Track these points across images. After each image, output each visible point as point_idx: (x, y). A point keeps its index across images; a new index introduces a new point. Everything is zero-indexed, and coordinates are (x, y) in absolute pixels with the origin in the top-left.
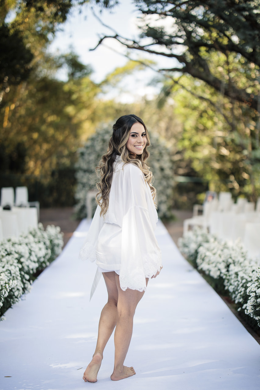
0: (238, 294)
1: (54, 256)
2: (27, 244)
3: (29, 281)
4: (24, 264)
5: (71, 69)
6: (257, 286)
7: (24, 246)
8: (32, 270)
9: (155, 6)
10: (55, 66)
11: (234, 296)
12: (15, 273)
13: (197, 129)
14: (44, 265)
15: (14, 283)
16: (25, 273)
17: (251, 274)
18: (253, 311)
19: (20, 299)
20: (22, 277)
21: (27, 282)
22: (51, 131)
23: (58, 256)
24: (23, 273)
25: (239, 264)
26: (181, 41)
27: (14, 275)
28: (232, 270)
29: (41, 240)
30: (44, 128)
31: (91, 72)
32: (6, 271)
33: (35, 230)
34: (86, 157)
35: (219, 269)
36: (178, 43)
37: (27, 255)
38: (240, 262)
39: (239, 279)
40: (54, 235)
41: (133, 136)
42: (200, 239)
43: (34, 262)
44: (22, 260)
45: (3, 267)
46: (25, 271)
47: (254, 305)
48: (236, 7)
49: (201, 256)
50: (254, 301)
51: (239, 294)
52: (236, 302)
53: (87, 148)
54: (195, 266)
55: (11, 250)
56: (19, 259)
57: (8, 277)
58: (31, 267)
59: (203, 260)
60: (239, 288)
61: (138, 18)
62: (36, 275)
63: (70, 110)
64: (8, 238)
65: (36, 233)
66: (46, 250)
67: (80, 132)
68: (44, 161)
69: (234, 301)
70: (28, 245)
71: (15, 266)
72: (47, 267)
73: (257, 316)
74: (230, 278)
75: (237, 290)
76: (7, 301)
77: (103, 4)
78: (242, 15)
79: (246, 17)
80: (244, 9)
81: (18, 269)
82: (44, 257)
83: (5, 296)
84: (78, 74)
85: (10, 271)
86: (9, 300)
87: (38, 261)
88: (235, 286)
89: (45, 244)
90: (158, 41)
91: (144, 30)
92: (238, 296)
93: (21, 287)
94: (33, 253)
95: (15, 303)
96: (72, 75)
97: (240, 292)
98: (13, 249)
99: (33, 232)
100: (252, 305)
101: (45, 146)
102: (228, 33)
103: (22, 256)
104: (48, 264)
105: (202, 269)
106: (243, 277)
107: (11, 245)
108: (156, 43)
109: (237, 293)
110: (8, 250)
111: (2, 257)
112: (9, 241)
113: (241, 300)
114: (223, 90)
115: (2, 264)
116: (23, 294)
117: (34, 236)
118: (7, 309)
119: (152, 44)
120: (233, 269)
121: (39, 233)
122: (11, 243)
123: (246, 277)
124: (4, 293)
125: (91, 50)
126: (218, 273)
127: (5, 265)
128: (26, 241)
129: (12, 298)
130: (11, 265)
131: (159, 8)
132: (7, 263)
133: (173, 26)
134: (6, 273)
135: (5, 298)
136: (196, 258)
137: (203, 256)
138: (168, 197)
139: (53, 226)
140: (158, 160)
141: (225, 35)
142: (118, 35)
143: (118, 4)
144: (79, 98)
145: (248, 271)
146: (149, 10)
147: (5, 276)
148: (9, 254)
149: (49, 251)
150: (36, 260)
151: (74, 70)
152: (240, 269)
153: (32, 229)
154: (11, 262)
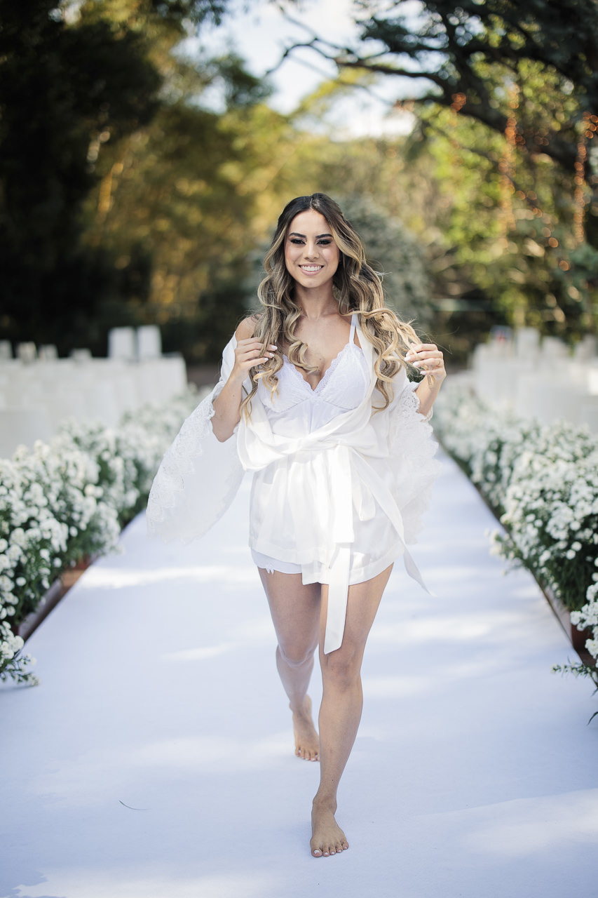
5: (232, 88)
10: (198, 81)
13: (478, 205)
22: (195, 216)
26: (436, 44)
30: (180, 209)
31: (269, 92)
36: (431, 49)
41: (294, 241)
63: (231, 171)
68: (182, 275)
84: (244, 97)
90: (392, 47)
91: (366, 27)
96: (232, 100)
108: (390, 52)
119: (383, 53)
140: (401, 270)
141: (520, 30)
142: (318, 38)
144: (248, 148)
151: (237, 89)
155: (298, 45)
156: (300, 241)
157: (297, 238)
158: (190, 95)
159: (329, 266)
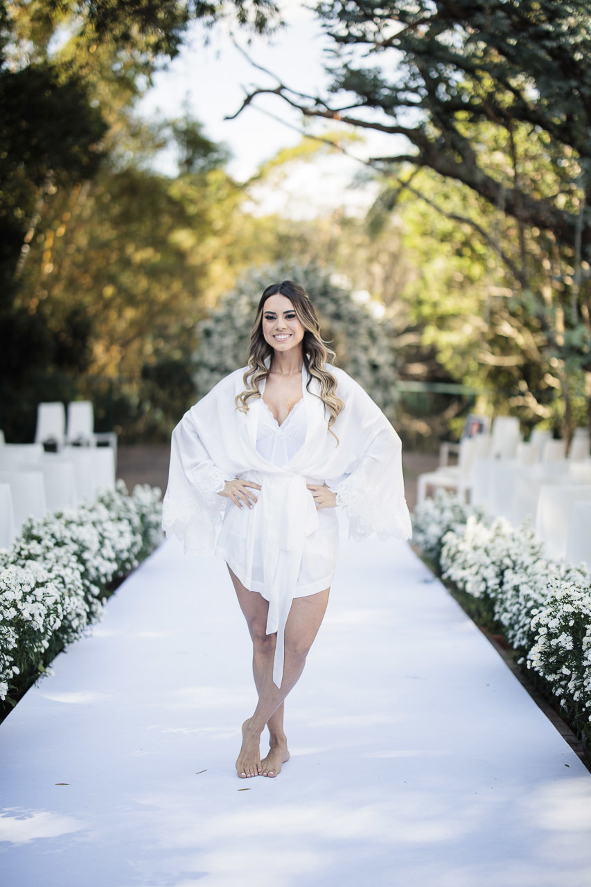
0: (519, 629)
1: (150, 549)
2: (94, 524)
3: (99, 598)
4: (89, 565)
5: (186, 152)
6: (551, 613)
7: (89, 526)
8: (105, 575)
9: (361, 26)
10: (150, 144)
11: (511, 633)
12: (72, 583)
13: (450, 283)
14: (128, 566)
15: (72, 603)
16: (91, 582)
17: (545, 591)
18: (543, 663)
19: (81, 635)
20: (87, 590)
21: (95, 601)
22: (143, 283)
23: (155, 547)
24: (87, 583)
25: (522, 570)
26: (415, 98)
27: (71, 586)
28: (508, 582)
29: (122, 515)
31: (226, 158)
32: (55, 578)
33: (109, 494)
34: (215, 339)
35: (485, 580)
36: (410, 104)
37: (95, 546)
38: (525, 565)
39: (521, 600)
40: (148, 505)
41: (268, 318)
42: (448, 515)
43: (109, 560)
44: (86, 555)
45: (50, 571)
46: (91, 578)
47: (545, 651)
48: (531, 30)
49: (449, 550)
50: (544, 644)
51: (521, 630)
52: (515, 646)
53: (218, 320)
54: (438, 571)
55: (63, 536)
56: (79, 553)
57: (59, 590)
58: (103, 570)
59: (453, 559)
60: (520, 618)
61: (325, 50)
62: (112, 586)
63: (183, 238)
64: (58, 510)
65: (113, 500)
66: (132, 536)
67: (202, 283)
68: (125, 344)
69: (513, 643)
70: (98, 526)
71: (73, 569)
72: (133, 570)
73: (551, 674)
74: (505, 597)
75: (518, 622)
76: (57, 637)
77: (254, 26)
78: (544, 47)
79: (550, 52)
80: (547, 34)
81: (78, 575)
82: (129, 550)
83: (54, 628)
84: (200, 162)
85: (62, 578)
86: (61, 635)
87: (117, 559)
88: (514, 614)
89: (130, 522)
90: (366, 99)
91: (338, 76)
92: (519, 635)
93: (85, 610)
94: (107, 542)
95: (72, 642)
96: (187, 164)
97: (523, 627)
98: (67, 534)
99: (107, 499)
100: (540, 652)
101: (130, 313)
102: (514, 83)
103: (84, 548)
104: (136, 563)
105: (449, 578)
106: (528, 595)
107: (63, 526)
108: (364, 104)
109: (516, 627)
110: (58, 535)
111: (45, 550)
112: (59, 516)
113: (524, 642)
114: (502, 202)
115: (47, 564)
116: (88, 624)
117: (108, 507)
118: (56, 654)
119: (356, 106)
120: (511, 578)
121: (118, 501)
122: (63, 521)
123: (535, 596)
124: (52, 623)
125: (228, 118)
126: (482, 588)
127: (53, 566)
128: (94, 516)
129: (67, 633)
130: (65, 566)
131: (371, 31)
132: (57, 562)
133: (399, 68)
134: (56, 582)
135: (55, 632)
136: (439, 554)
137: (452, 552)
139: (147, 487)
140: (366, 348)
141: (509, 87)
142: (284, 86)
143: (285, 27)
144: (201, 214)
145: (539, 585)
146: (350, 35)
147: (54, 588)
148: (59, 544)
149: (139, 538)
150: (113, 555)
151: (192, 152)
152: (525, 579)
153: (103, 493)
154: (65, 561)
155: (260, 91)
156: (271, 317)
157: (270, 315)
158: (142, 159)
159: (296, 336)
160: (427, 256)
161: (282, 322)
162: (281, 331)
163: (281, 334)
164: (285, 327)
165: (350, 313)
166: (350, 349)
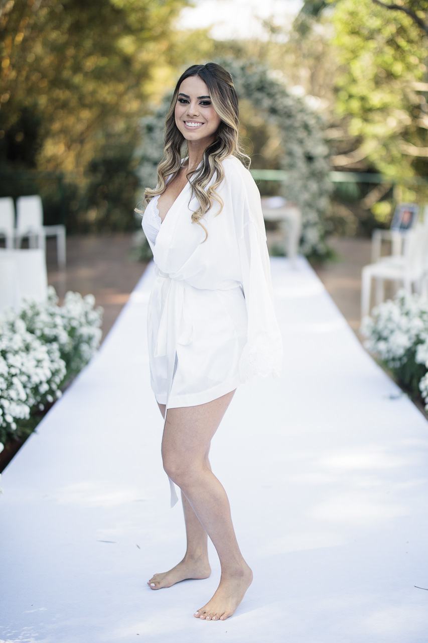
14: (50, 398)
22: (90, 86)
30: (78, 79)
40: (79, 316)
41: (181, 100)
42: (416, 323)
63: (127, 44)
65: (36, 313)
72: (56, 400)
82: (49, 381)
99: (30, 313)
101: (86, 115)
104: (59, 393)
138: (320, 213)
149: (62, 364)
153: (27, 305)
156: (185, 101)
157: (185, 98)
159: (209, 124)
160: (354, 53)
161: (194, 108)
162: (192, 118)
163: (191, 122)
164: (197, 114)
165: (285, 107)
166: (286, 141)
